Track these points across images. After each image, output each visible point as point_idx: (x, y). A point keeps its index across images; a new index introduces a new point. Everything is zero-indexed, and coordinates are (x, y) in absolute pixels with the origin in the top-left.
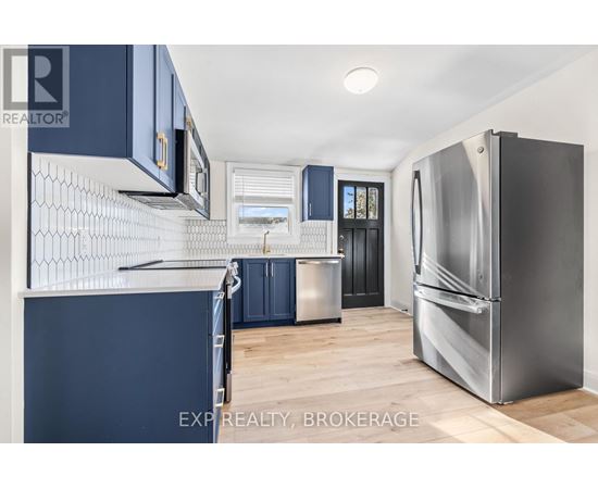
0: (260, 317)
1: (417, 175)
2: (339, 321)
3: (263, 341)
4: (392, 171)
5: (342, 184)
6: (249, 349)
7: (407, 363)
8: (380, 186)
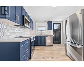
0: (40, 45)
1: (66, 21)
2: (53, 46)
3: (40, 48)
4: (63, 21)
5: (54, 24)
6: (37, 50)
7: (64, 55)
8: (60, 24)
